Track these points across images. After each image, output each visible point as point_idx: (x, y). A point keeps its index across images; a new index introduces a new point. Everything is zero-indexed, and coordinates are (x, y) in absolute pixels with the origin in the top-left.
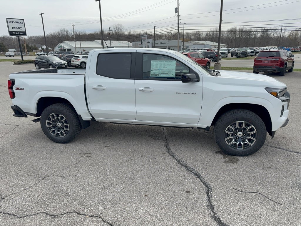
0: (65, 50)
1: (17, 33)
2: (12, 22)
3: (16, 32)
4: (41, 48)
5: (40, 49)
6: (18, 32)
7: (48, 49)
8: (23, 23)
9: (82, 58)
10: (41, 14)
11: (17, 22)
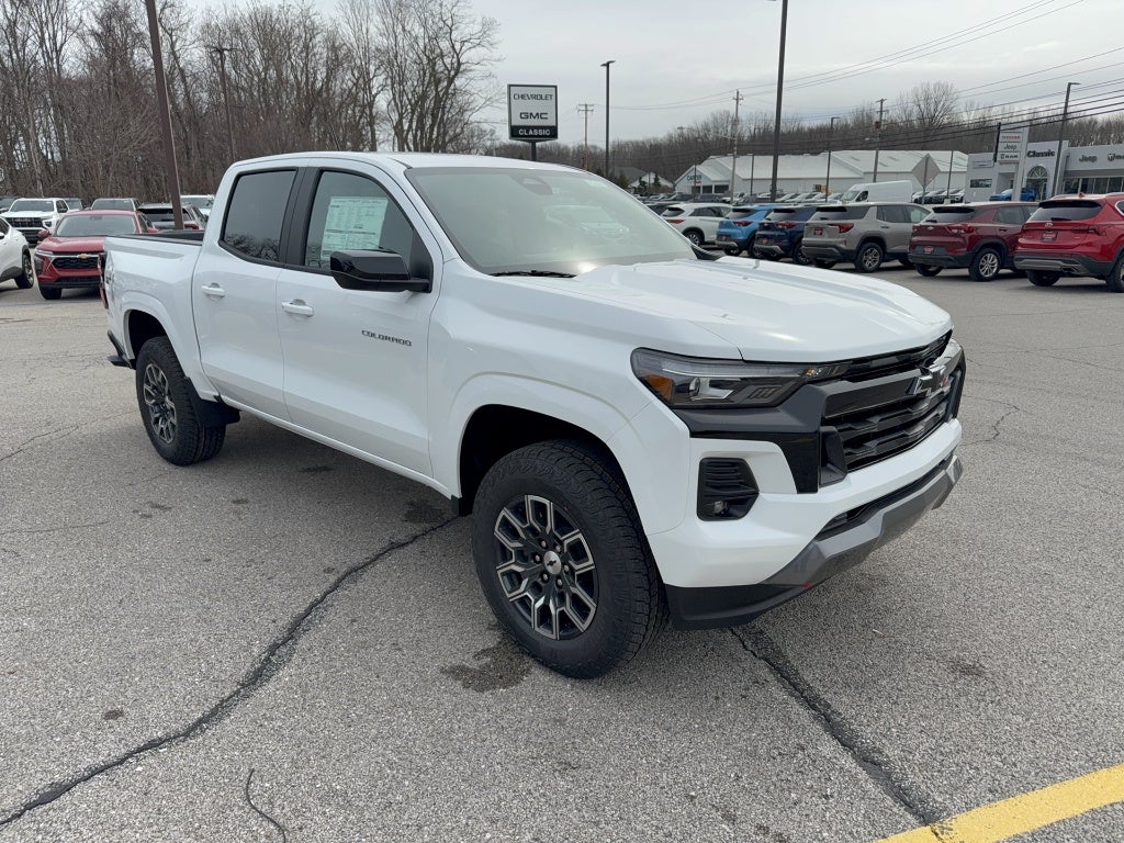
0: (708, 189)
1: (531, 132)
2: (523, 97)
3: (527, 128)
4: (640, 182)
5: (636, 184)
6: (533, 128)
7: (659, 185)
8: (554, 97)
9: (692, 215)
10: (607, 65)
11: (535, 97)
